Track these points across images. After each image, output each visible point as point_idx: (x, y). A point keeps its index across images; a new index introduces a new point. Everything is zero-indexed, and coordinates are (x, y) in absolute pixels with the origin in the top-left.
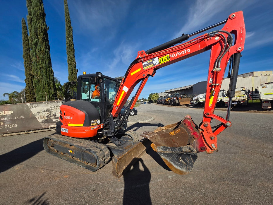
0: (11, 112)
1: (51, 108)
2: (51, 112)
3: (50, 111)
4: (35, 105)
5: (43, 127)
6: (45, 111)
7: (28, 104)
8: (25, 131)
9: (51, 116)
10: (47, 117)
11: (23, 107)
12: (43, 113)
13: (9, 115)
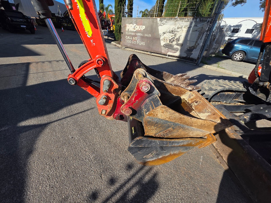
0: (144, 27)
1: (178, 28)
2: (175, 35)
3: (175, 33)
4: (164, 21)
5: (163, 52)
6: (170, 32)
7: (159, 19)
8: (148, 52)
9: (173, 41)
10: (170, 40)
11: (153, 22)
12: (168, 34)
13: (142, 30)
